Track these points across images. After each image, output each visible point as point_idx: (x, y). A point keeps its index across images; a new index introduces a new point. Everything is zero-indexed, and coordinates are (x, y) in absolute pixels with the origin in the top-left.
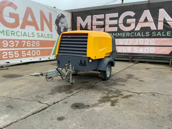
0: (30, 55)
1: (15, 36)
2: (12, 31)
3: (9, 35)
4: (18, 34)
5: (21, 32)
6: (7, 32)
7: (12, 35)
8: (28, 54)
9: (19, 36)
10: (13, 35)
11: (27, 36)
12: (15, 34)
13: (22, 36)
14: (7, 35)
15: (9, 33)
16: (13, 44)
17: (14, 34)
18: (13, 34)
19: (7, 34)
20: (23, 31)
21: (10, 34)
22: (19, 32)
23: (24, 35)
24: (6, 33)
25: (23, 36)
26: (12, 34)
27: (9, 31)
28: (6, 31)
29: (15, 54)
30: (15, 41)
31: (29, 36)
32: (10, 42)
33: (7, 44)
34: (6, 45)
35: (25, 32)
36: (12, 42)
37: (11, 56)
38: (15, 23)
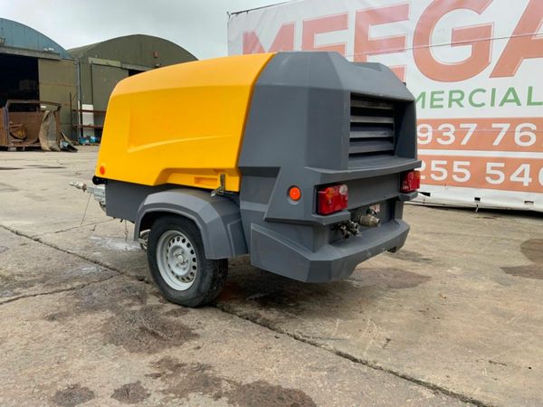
0: (526, 184)
1: (461, 106)
2: (451, 92)
3: (442, 106)
4: (477, 98)
5: (494, 90)
6: (436, 96)
7: (450, 106)
8: (514, 178)
9: (483, 104)
10: (454, 103)
11: (519, 104)
12: (465, 102)
13: (492, 104)
14: (432, 106)
15: (442, 99)
16: (449, 134)
17: (461, 102)
18: (458, 101)
19: (435, 103)
20: (503, 84)
21: (445, 103)
22: (484, 91)
23: (505, 100)
24: (433, 100)
25: (501, 104)
26: (451, 100)
27: (443, 92)
28: (433, 93)
29: (456, 169)
30: (462, 126)
31: (529, 103)
32: (441, 128)
33: (430, 134)
34: (426, 138)
35: (512, 90)
36: (448, 130)
37: (440, 174)
38: (468, 62)
